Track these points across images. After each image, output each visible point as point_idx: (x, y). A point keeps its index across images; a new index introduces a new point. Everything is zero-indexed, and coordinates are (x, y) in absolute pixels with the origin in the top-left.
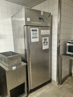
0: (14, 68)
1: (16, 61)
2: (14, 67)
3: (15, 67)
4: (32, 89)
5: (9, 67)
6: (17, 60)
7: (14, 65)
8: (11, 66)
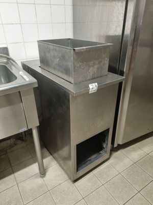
0: (93, 87)
1: (96, 66)
2: (94, 84)
3: (96, 84)
4: (121, 143)
5: (76, 84)
6: (97, 62)
7: (89, 78)
8: (80, 79)
